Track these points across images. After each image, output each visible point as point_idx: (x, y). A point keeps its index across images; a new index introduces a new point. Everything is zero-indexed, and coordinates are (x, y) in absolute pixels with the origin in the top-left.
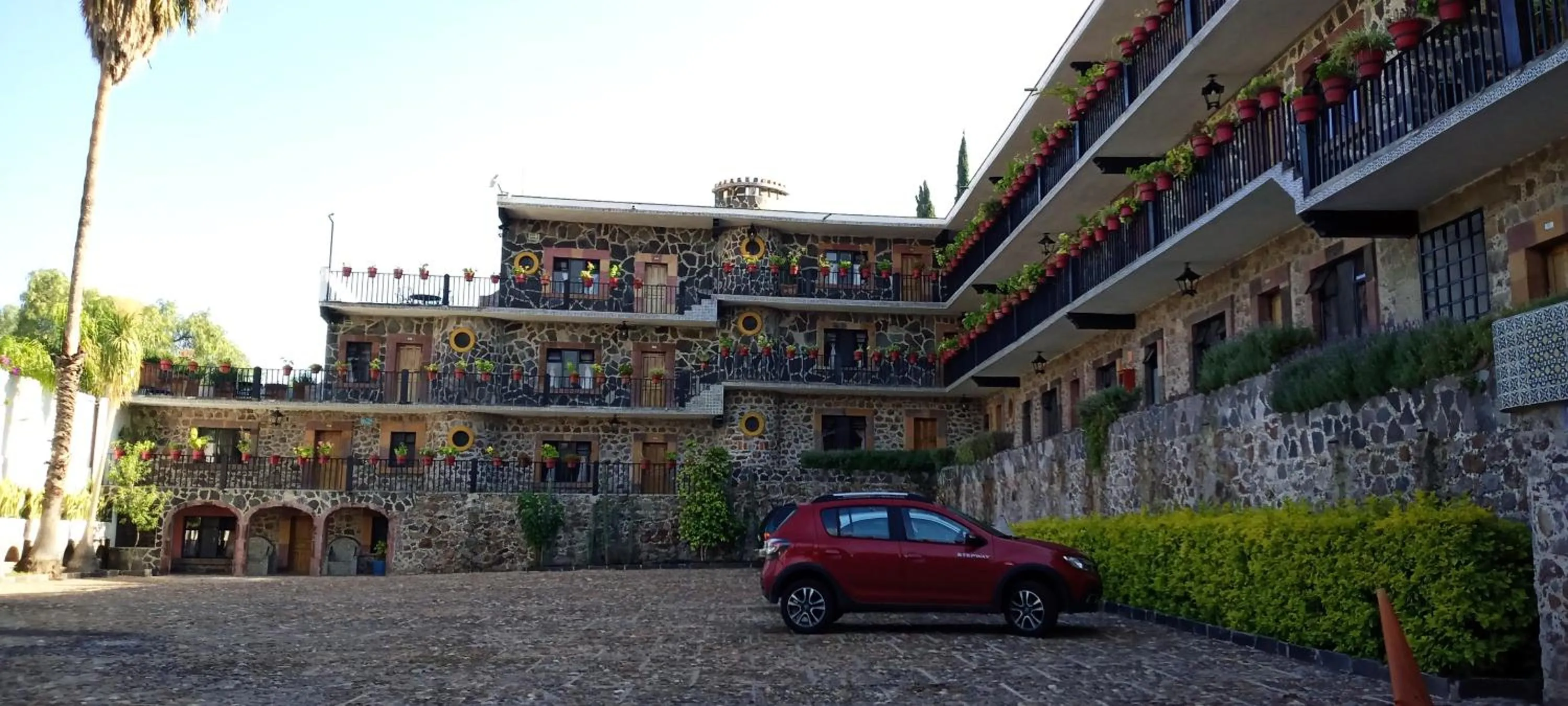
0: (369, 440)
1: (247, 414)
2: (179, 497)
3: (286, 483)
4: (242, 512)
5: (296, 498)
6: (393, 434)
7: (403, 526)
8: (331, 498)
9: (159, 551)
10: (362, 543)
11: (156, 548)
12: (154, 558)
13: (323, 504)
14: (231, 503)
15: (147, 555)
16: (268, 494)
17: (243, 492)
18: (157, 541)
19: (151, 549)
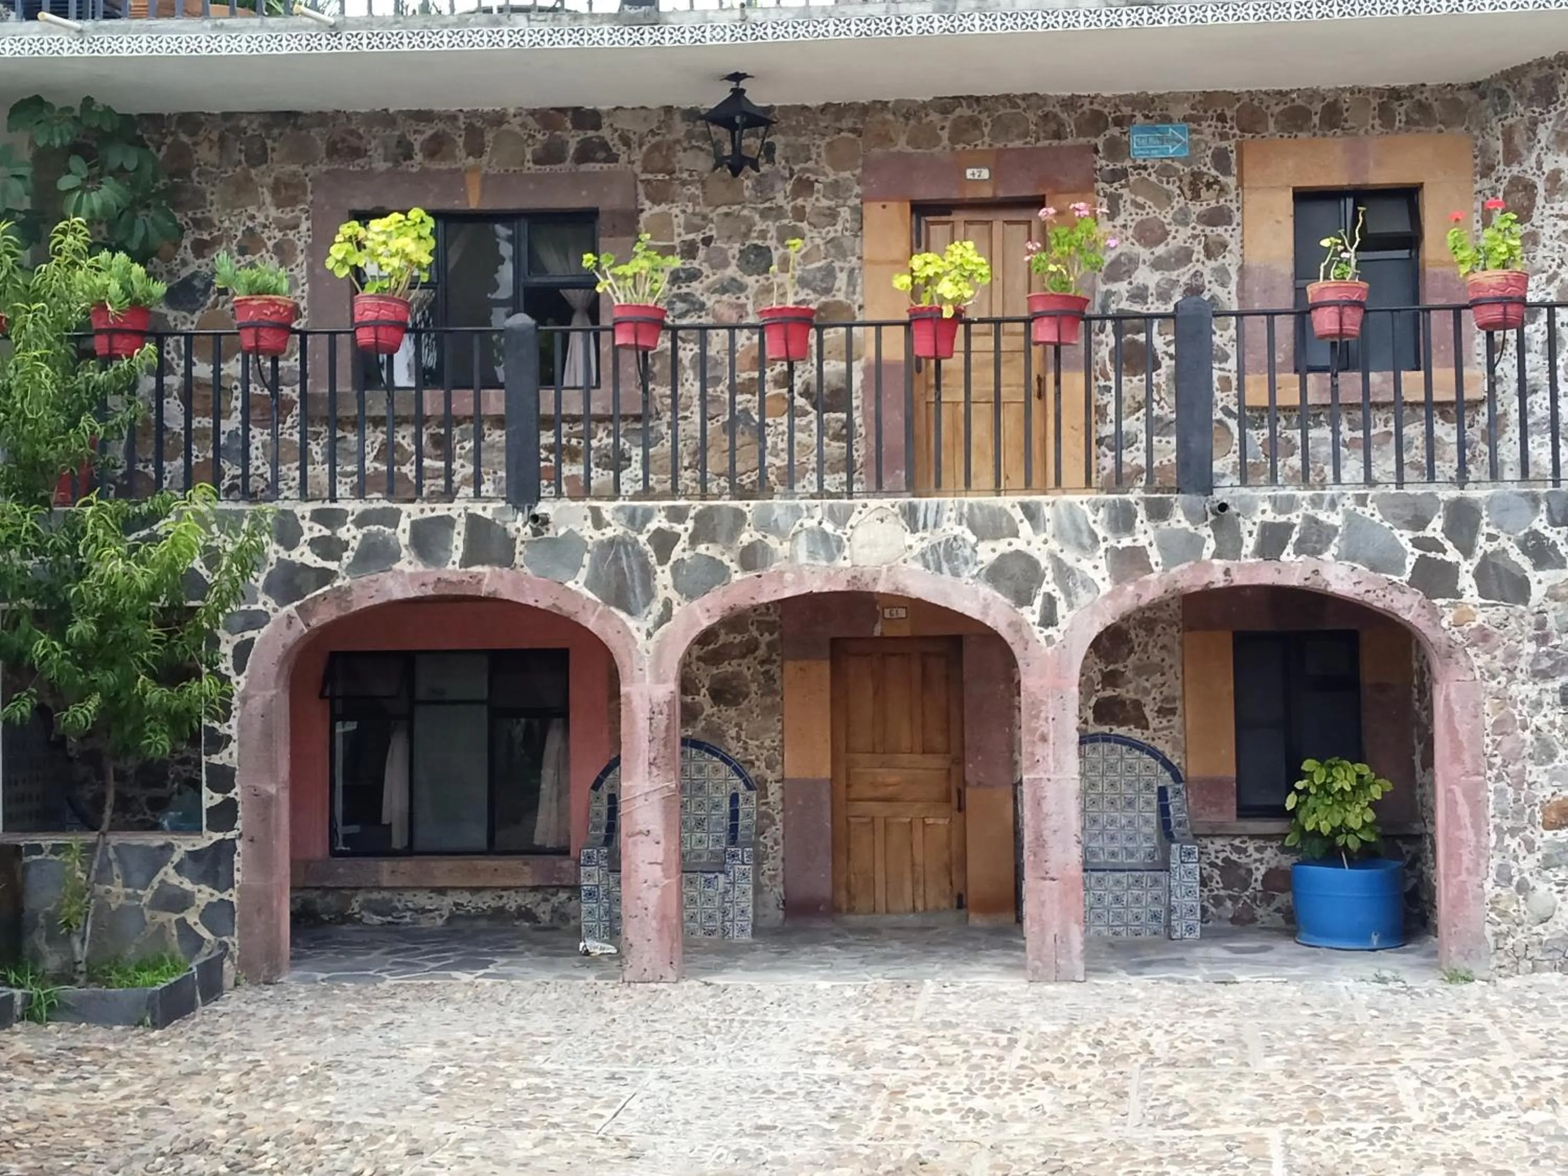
0: (1180, 237)
1: (573, 140)
2: (304, 555)
3: (790, 476)
4: (637, 626)
5: (917, 542)
6: (1302, 197)
7: (1525, 690)
8: (1110, 541)
9: (224, 850)
10: (1193, 769)
11: (207, 839)
12: (205, 895)
13: (1064, 573)
14: (578, 584)
15: (168, 873)
16: (766, 525)
17: (636, 520)
18: (210, 798)
19: (185, 845)
